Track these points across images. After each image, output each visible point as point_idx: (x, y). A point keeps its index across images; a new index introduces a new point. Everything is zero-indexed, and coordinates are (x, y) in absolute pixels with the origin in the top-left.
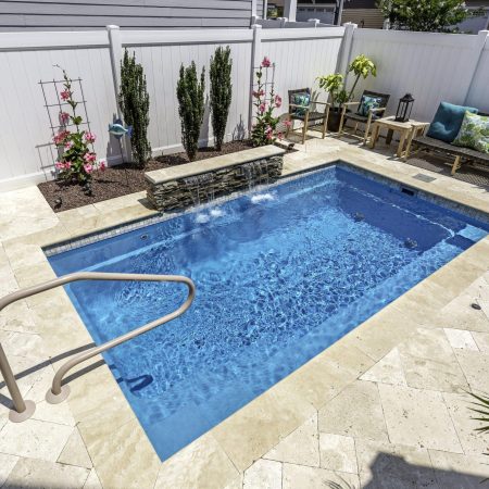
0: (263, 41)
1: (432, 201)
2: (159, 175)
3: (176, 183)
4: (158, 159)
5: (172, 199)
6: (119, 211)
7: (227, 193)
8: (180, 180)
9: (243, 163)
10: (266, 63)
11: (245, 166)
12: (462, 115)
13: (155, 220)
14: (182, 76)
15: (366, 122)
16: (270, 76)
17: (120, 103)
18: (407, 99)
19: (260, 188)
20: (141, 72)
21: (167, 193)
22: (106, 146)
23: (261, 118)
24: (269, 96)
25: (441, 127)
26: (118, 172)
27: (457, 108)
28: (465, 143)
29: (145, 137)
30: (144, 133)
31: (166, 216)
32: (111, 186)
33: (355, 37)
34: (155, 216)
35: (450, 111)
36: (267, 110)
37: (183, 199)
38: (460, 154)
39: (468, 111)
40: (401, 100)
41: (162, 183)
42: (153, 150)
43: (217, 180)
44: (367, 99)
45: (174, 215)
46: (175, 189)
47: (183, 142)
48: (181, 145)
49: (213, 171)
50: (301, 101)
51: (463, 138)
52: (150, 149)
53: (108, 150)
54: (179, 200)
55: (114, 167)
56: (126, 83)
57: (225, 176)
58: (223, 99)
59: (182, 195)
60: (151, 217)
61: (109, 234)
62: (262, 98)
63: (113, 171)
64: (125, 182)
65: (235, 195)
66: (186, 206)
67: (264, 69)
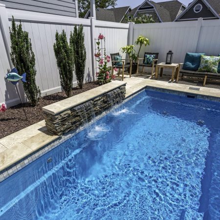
0: (96, 27)
1: (206, 99)
2: (55, 108)
3: (69, 112)
4: (45, 98)
5: (68, 124)
6: (24, 143)
7: (100, 113)
8: (72, 109)
9: (108, 92)
10: (101, 37)
11: (109, 93)
12: (200, 57)
13: (57, 143)
14: (57, 39)
15: (151, 66)
16: (103, 44)
17: (13, 60)
18: (170, 53)
19: (117, 106)
20: (27, 36)
21: (64, 120)
22: (4, 93)
23: (101, 68)
24: (104, 56)
25: (189, 64)
26: (16, 111)
27: (196, 55)
28: (205, 70)
29: (34, 84)
30: (34, 80)
31: (65, 138)
32: (12, 122)
33: (135, 28)
34: (56, 140)
35: (193, 56)
36: (104, 64)
37: (75, 123)
38: (207, 75)
39: (202, 55)
40: (168, 54)
41: (59, 114)
42: (42, 92)
43: (95, 105)
44: (148, 56)
45: (70, 135)
46: (69, 116)
47: (62, 85)
48: (60, 87)
49: (92, 99)
50: (118, 59)
51: (203, 68)
52: (39, 91)
53: (6, 96)
54: (72, 124)
55: (12, 108)
56: (15, 44)
57: (99, 102)
58: (81, 57)
59: (74, 120)
60: (53, 141)
61: (19, 167)
62: (100, 57)
63: (12, 111)
64: (24, 117)
65: (104, 113)
66: (77, 127)
67: (100, 40)
